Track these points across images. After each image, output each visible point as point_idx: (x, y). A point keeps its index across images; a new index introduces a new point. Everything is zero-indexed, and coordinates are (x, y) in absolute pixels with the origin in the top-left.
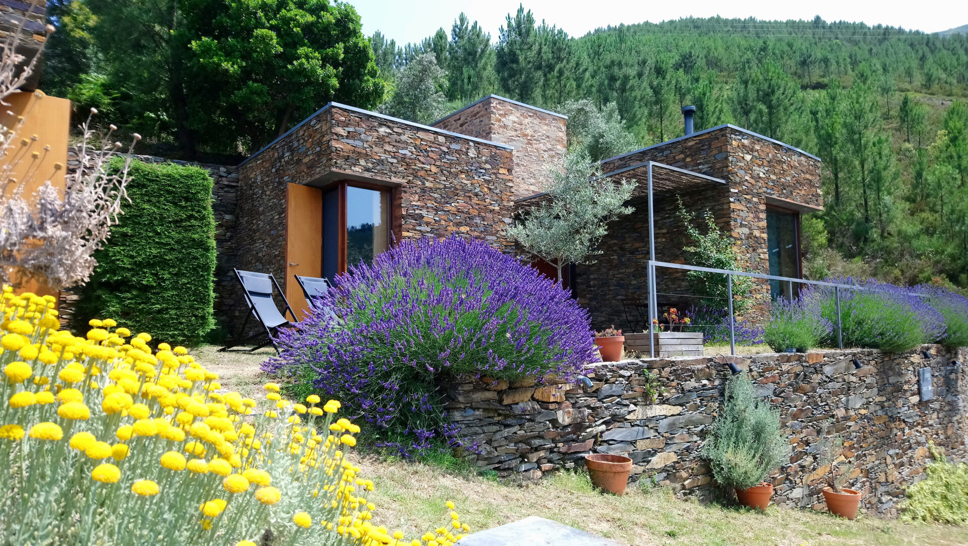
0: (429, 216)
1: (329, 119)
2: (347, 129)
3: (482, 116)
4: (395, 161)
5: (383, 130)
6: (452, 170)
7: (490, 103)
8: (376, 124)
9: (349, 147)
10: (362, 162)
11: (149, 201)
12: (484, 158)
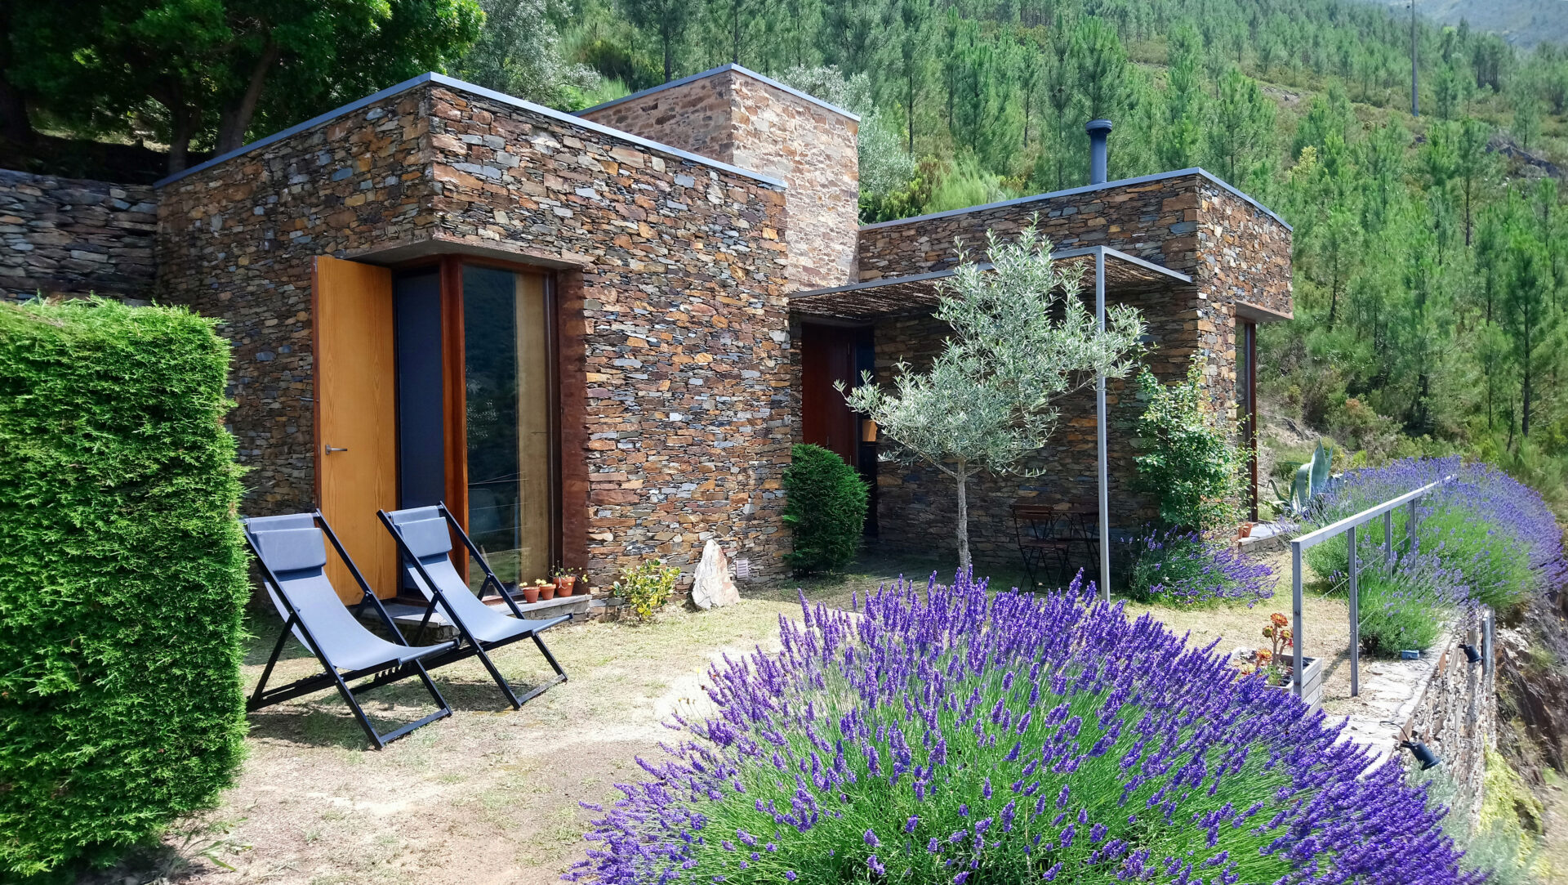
0: (638, 335)
1: (422, 112)
2: (466, 138)
3: (711, 108)
4: (568, 213)
5: (542, 142)
6: (680, 233)
7: (730, 81)
8: (527, 127)
9: (472, 181)
10: (501, 217)
11: (40, 431)
12: (736, 206)
